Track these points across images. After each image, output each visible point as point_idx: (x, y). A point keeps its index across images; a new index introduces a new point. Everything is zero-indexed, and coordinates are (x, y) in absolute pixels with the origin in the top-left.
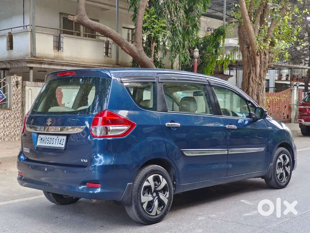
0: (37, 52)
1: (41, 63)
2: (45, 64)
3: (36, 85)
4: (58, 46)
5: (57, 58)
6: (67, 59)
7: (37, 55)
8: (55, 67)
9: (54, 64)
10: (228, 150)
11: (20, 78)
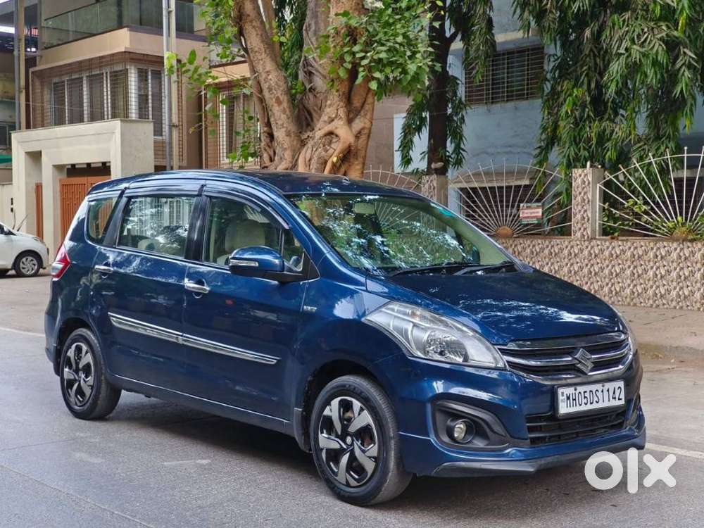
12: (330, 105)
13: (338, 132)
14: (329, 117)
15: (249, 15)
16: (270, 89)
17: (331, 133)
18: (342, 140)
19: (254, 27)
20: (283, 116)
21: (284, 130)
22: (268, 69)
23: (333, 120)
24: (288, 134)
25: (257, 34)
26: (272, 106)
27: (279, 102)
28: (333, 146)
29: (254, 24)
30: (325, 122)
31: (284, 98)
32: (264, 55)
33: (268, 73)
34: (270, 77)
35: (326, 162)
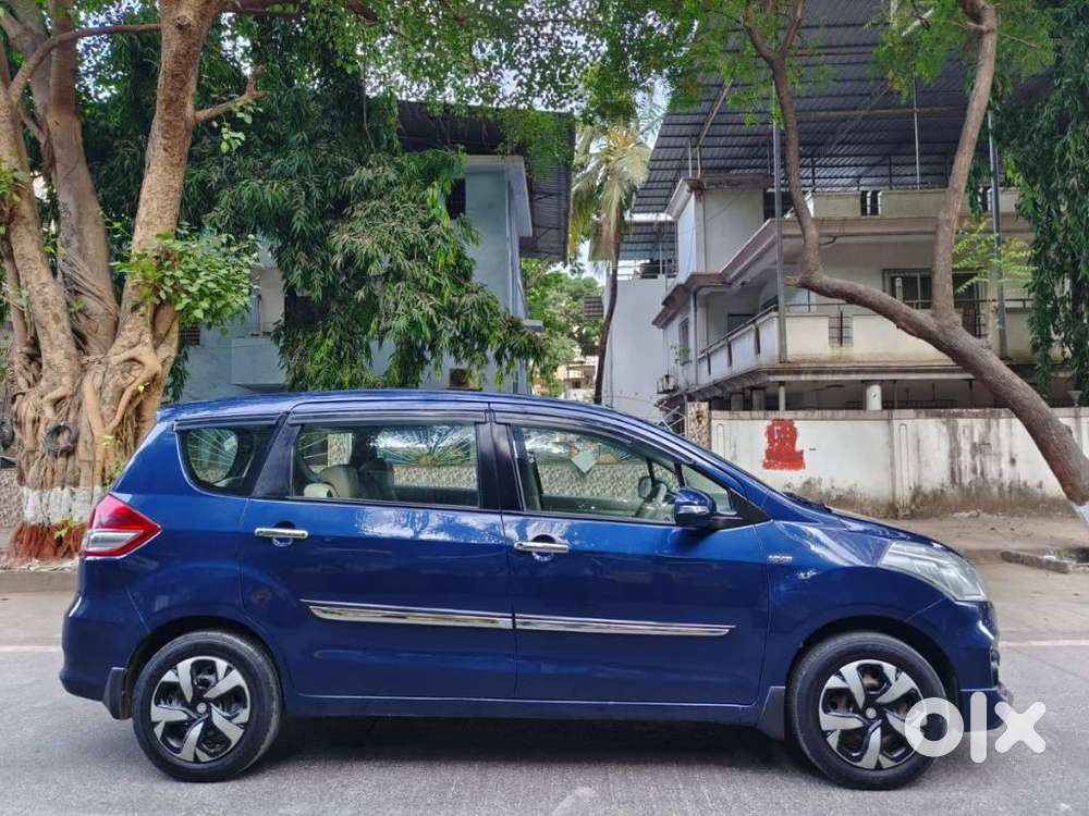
0: (789, 353)
1: (798, 372)
2: (806, 373)
3: (736, 417)
4: (840, 335)
5: (839, 359)
6: (860, 359)
7: (789, 359)
8: (830, 378)
9: (828, 373)
10: (513, 618)
11: (704, 406)
12: (130, 330)
13: (142, 358)
14: (130, 342)
15: (24, 217)
16: (45, 304)
17: (133, 360)
18: (146, 367)
19: (29, 231)
20: (62, 336)
21: (63, 351)
22: (43, 280)
23: (134, 346)
24: (68, 357)
25: (33, 240)
26: (48, 323)
27: (56, 318)
28: (133, 373)
29: (30, 228)
30: (123, 346)
31: (64, 316)
32: (39, 265)
33: (44, 285)
34: (46, 290)
35: (123, 391)
